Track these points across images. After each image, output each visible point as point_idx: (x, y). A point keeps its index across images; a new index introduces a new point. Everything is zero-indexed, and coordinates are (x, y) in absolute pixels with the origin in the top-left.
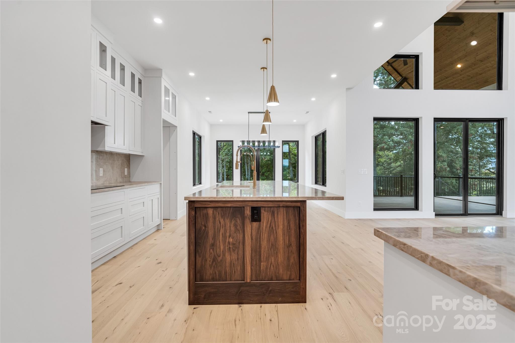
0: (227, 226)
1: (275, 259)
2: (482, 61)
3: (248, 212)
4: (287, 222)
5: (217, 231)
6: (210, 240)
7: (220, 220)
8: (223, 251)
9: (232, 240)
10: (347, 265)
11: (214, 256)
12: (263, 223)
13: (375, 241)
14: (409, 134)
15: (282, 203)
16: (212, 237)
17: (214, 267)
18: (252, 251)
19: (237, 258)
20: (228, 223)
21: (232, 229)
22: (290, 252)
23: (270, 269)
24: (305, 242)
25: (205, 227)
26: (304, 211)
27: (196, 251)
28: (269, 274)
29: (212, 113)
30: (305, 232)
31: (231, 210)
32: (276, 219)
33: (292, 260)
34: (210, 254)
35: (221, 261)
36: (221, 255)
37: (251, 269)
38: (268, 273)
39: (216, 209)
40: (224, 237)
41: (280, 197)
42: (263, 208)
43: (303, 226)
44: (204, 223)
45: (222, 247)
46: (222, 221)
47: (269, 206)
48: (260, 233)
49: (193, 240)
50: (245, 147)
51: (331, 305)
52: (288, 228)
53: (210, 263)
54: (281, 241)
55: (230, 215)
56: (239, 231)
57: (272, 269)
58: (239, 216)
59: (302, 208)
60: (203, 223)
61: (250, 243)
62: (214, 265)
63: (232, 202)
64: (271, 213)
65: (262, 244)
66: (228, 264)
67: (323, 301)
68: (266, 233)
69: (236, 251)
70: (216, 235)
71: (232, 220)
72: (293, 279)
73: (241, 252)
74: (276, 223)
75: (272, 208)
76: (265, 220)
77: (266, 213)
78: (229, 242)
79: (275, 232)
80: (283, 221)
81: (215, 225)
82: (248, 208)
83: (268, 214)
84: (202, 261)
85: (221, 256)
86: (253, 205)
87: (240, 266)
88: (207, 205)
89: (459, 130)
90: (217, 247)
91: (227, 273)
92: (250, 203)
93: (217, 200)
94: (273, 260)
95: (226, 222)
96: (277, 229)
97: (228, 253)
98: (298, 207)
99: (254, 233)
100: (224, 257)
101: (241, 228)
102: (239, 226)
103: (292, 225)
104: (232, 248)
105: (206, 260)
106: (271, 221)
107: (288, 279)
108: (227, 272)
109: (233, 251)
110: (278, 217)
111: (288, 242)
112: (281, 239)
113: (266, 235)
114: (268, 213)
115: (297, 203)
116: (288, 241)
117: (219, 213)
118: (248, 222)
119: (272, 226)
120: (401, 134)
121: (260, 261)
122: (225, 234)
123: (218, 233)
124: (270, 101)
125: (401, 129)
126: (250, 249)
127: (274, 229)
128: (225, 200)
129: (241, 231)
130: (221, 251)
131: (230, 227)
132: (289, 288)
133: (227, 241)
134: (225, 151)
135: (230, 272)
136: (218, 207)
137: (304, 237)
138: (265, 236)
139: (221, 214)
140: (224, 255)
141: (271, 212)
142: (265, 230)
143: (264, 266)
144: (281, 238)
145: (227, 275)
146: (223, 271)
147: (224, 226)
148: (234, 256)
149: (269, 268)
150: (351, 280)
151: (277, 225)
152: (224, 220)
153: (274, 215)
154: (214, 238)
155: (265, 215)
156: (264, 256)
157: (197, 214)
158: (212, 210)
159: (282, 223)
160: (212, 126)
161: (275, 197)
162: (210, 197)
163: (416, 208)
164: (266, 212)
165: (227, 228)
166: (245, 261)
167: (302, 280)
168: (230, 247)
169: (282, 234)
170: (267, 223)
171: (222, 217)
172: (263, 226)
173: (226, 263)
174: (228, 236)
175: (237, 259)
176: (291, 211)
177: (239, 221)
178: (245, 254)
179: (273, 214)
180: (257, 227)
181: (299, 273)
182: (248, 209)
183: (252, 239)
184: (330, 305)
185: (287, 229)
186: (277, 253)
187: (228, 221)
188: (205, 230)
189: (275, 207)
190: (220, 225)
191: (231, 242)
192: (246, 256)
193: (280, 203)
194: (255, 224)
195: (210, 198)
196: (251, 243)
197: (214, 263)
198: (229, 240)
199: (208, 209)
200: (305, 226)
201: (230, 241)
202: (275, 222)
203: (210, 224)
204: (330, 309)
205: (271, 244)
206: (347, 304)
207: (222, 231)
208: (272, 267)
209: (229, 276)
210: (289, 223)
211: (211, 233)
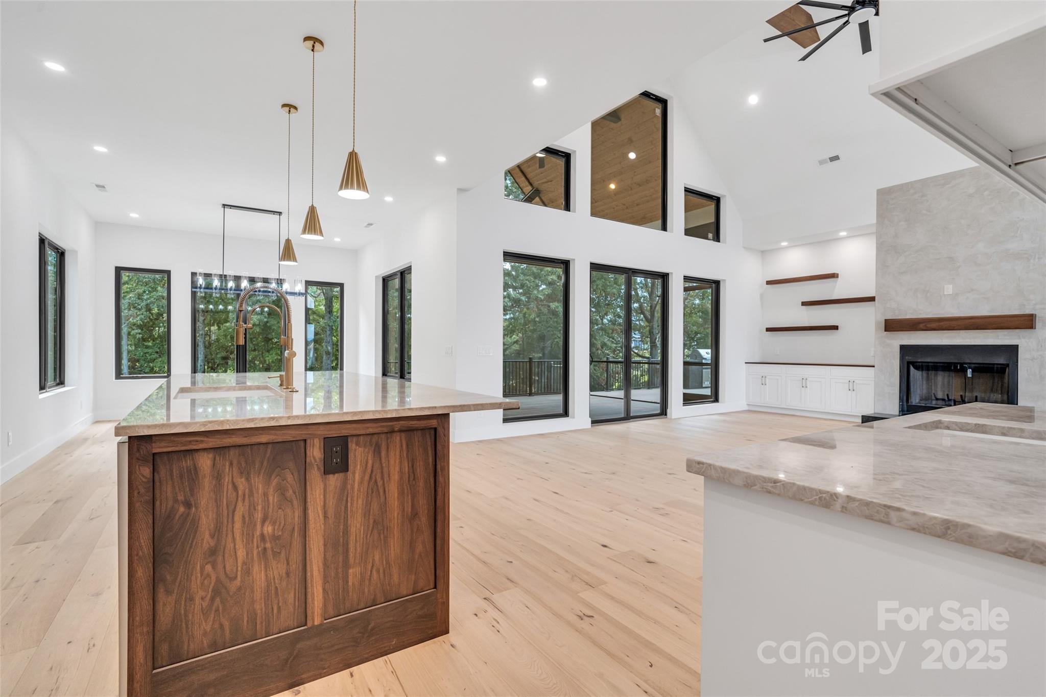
0: (255, 495)
1: (382, 555)
2: (639, 185)
3: (316, 452)
4: (408, 466)
5: (225, 512)
6: (206, 540)
7: (235, 481)
8: (244, 563)
9: (270, 529)
10: (493, 535)
11: (218, 580)
12: (354, 473)
13: (521, 479)
14: (534, 288)
15: (398, 423)
16: (209, 530)
17: (217, 610)
18: (325, 545)
19: (284, 571)
20: (260, 486)
21: (271, 501)
22: (415, 530)
23: (370, 579)
24: (446, 501)
25: (188, 505)
26: (444, 436)
27: (155, 582)
28: (369, 591)
29: (106, 191)
30: (446, 480)
31: (269, 451)
32: (383, 461)
33: (419, 548)
34: (205, 578)
35: (239, 589)
36: (239, 573)
37: (324, 590)
38: (366, 590)
39: (222, 452)
40: (248, 523)
41: (396, 410)
42: (355, 439)
43: (443, 469)
44: (185, 496)
45: (241, 553)
46: (241, 483)
47: (368, 433)
48: (345, 498)
49: (146, 552)
50: (214, 291)
51: (498, 622)
52: (412, 479)
53: (205, 604)
54: (396, 509)
55: (265, 463)
56: (291, 502)
57: (375, 578)
58: (291, 464)
59: (440, 430)
60: (181, 498)
61: (321, 527)
62: (219, 607)
63: (273, 430)
64: (373, 448)
65: (351, 524)
66: (258, 594)
67: (478, 618)
68: (361, 496)
69: (283, 555)
70: (222, 523)
71: (271, 477)
72: (422, 589)
73: (296, 556)
74: (385, 470)
75: (375, 436)
76: (359, 466)
77: (360, 450)
78: (263, 537)
79: (381, 491)
80: (401, 462)
81: (220, 496)
82: (317, 441)
83: (364, 450)
84: (175, 604)
85: (239, 577)
86: (330, 433)
87: (295, 589)
88: (195, 445)
89: (600, 287)
90: (226, 555)
91: (258, 618)
92: (322, 428)
93: (228, 428)
94: (377, 557)
95: (253, 484)
96: (386, 483)
97: (261, 564)
98: (431, 428)
99: (331, 502)
100: (248, 576)
101: (297, 494)
102: (291, 491)
103: (420, 470)
104: (273, 551)
105: (192, 599)
106: (372, 467)
107: (411, 591)
108: (256, 614)
109: (273, 558)
110: (387, 456)
111: (410, 510)
112: (396, 505)
113: (360, 501)
114: (367, 450)
115: (430, 419)
116: (410, 507)
117: (231, 464)
118: (315, 475)
119: (376, 478)
120: (522, 286)
121: (346, 565)
122: (251, 515)
123: (231, 516)
124: (347, 187)
125: (522, 277)
126: (322, 543)
127: (380, 483)
128: (253, 426)
129: (295, 502)
130: (240, 564)
131: (265, 495)
132: (415, 610)
133: (258, 533)
134: (128, 297)
135: (265, 612)
136: (229, 447)
137: (445, 492)
138: (358, 504)
139: (239, 463)
140: (248, 572)
141: (371, 445)
142: (359, 490)
143: (356, 575)
144: (396, 502)
145: (256, 623)
146: (245, 616)
147: (247, 496)
148: (277, 568)
149: (368, 578)
150: (511, 562)
151: (386, 476)
152: (248, 479)
153: (380, 453)
154: (217, 532)
155: (358, 455)
156: (355, 553)
157: (158, 473)
158: (211, 456)
159: (397, 469)
160: (99, 226)
161: (385, 412)
162: (205, 422)
163: (566, 413)
164: (359, 447)
165: (256, 500)
166: (309, 574)
167: (440, 586)
168: (265, 549)
169: (398, 494)
170: (364, 472)
171: (242, 473)
172: (354, 482)
173: (253, 591)
174: (259, 520)
175: (284, 575)
176: (416, 439)
177: (291, 478)
178: (308, 558)
179: (377, 450)
180: (339, 484)
181: (433, 572)
182: (315, 443)
183: (326, 517)
184: (495, 623)
185: (409, 481)
186: (386, 537)
187: (258, 483)
188: (185, 517)
189: (383, 433)
190: (235, 494)
191: (268, 533)
192: (311, 562)
193: (395, 423)
194: (334, 480)
195: (207, 425)
196: (323, 526)
197: (218, 600)
198: (262, 530)
199: (196, 455)
200: (446, 468)
201: (265, 532)
202: (382, 468)
203: (205, 497)
204: (498, 631)
205: (371, 521)
206: (524, 611)
207: (241, 509)
208: (374, 572)
209: (262, 623)
210: (413, 466)
211: (206, 521)
